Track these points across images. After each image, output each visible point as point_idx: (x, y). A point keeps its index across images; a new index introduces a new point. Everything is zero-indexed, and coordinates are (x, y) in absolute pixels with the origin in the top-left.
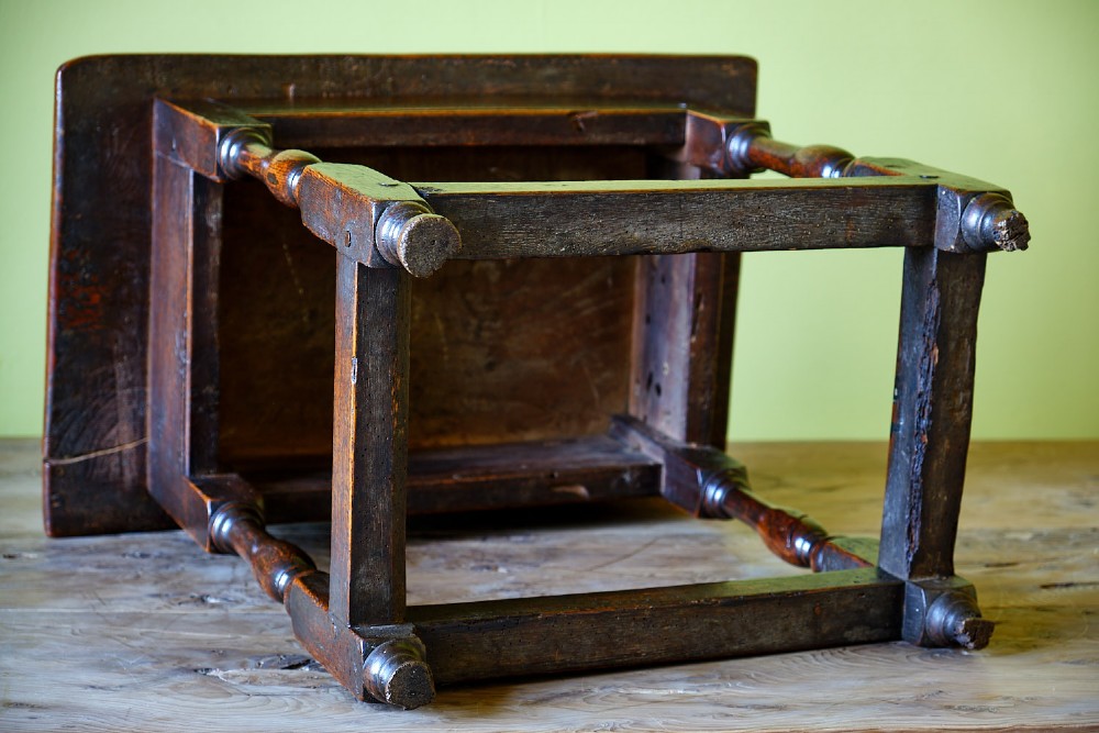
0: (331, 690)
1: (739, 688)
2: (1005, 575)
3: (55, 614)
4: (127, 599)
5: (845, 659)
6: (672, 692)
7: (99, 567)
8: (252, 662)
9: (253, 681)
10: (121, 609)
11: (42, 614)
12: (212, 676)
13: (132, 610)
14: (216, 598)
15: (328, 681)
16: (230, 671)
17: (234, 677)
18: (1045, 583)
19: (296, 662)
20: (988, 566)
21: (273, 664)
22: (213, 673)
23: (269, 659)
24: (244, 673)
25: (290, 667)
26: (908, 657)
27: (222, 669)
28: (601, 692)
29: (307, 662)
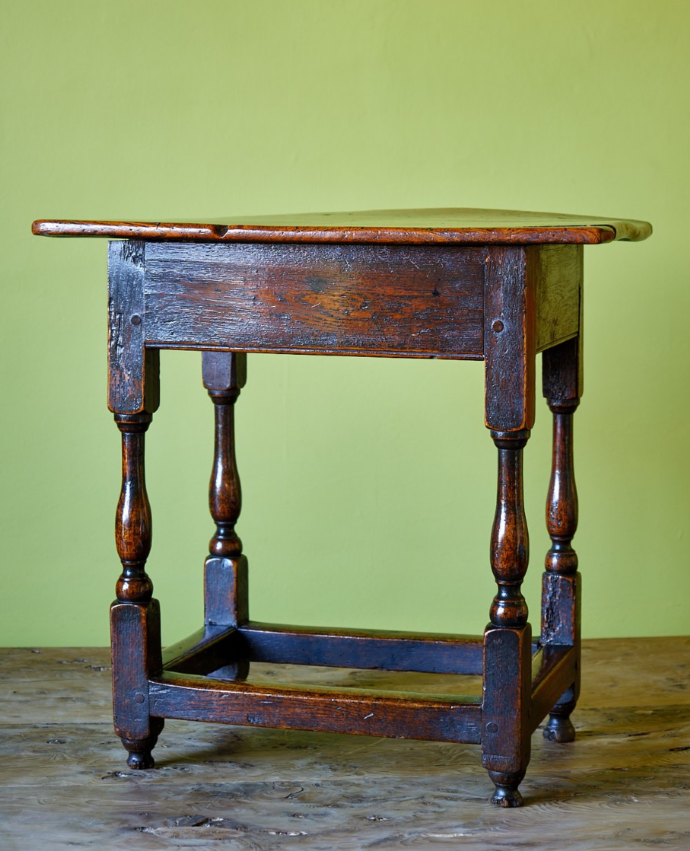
0: (232, 841)
1: (498, 831)
2: (643, 741)
3: (20, 788)
4: (65, 776)
5: (560, 808)
6: (455, 835)
7: (34, 751)
8: (170, 822)
9: (177, 836)
10: (64, 783)
11: (12, 789)
12: (146, 832)
13: (72, 784)
14: (125, 774)
15: (227, 835)
16: (159, 829)
17: (163, 833)
18: (671, 748)
19: (200, 821)
20: (630, 736)
21: (185, 823)
22: (147, 830)
23: (181, 819)
24: (168, 830)
25: (198, 825)
26: (600, 804)
27: (153, 827)
28: (410, 836)
29: (206, 821)
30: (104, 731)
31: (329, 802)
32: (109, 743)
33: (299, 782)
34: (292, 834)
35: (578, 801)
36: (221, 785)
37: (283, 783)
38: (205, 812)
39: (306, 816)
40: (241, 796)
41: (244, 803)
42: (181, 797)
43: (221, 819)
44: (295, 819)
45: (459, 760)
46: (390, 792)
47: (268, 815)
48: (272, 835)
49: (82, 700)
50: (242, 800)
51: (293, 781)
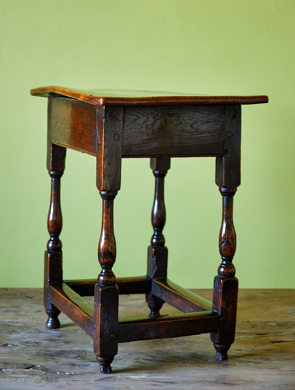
0: (37, 376)
1: (162, 376)
2: (261, 338)
5: (199, 367)
6: (141, 377)
8: (16, 366)
9: (14, 373)
12: (3, 371)
14: (10, 345)
15: (37, 373)
16: (8, 370)
17: (9, 371)
18: (273, 341)
19: (29, 366)
20: (257, 335)
21: (22, 367)
22: (3, 370)
23: (21, 365)
24: (12, 370)
25: (27, 368)
26: (219, 366)
27: (6, 369)
28: (120, 377)
29: (33, 367)
30: (15, 325)
31: (94, 360)
32: (13, 331)
33: (87, 350)
34: (67, 374)
35: (209, 364)
36: (50, 351)
37: (79, 351)
38: (34, 363)
39: (78, 366)
40: (56, 356)
41: (55, 359)
42: (28, 356)
43: (40, 366)
44: (73, 367)
45: (168, 342)
46: (125, 356)
47: (62, 365)
48: (58, 374)
49: (15, 311)
50: (55, 358)
51: (84, 350)
